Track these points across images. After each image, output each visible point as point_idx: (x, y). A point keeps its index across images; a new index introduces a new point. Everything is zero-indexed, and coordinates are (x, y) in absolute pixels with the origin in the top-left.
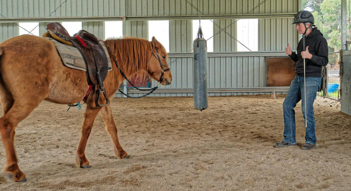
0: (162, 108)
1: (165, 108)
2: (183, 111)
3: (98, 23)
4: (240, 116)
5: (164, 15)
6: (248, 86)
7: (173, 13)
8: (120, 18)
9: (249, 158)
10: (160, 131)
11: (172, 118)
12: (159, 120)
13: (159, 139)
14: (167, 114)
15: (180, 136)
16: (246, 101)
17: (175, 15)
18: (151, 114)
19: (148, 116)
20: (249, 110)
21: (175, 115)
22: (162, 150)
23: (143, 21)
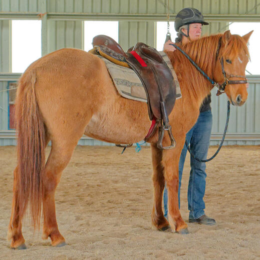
0: (104, 164)
1: (110, 164)
2: (139, 170)
4: (231, 179)
5: (110, 12)
6: (245, 131)
7: (125, 10)
8: (37, 15)
9: (243, 246)
10: (101, 201)
11: (121, 180)
12: (98, 184)
13: (99, 214)
14: (114, 174)
15: (133, 210)
16: (242, 154)
17: (129, 13)
18: (86, 174)
19: (81, 177)
20: (245, 170)
21: (125, 177)
22: (102, 233)
23: (75, 22)
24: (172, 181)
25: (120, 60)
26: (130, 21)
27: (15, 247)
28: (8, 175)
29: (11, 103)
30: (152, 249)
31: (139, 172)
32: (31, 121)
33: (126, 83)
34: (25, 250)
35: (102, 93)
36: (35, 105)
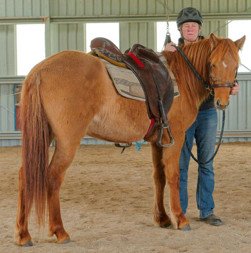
0: (107, 163)
1: (113, 162)
2: (142, 168)
3: (5, 27)
4: (234, 175)
5: (111, 14)
6: (246, 128)
7: (125, 11)
8: (40, 19)
9: (245, 243)
10: (104, 199)
11: (124, 178)
12: (102, 182)
13: (102, 212)
14: (116, 173)
15: (136, 207)
16: (243, 151)
17: (129, 14)
18: (90, 173)
19: (85, 176)
20: (247, 166)
21: (128, 175)
22: (104, 230)
23: (77, 24)
24: (173, 179)
25: (118, 61)
26: (131, 22)
27: (22, 243)
28: (15, 174)
29: (17, 104)
30: (154, 246)
31: (142, 170)
32: (36, 121)
33: (125, 82)
34: (31, 247)
35: (103, 94)
36: (40, 106)
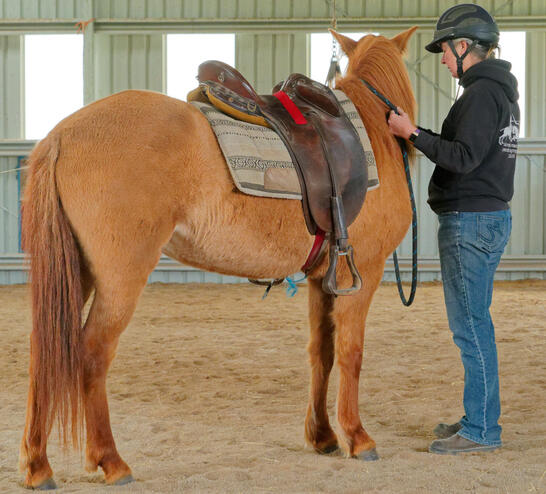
0: (207, 320)
1: (219, 320)
3: (3, 39)
5: (219, 16)
7: (247, 12)
8: (73, 24)
9: (488, 486)
10: (203, 394)
11: (240, 353)
12: (196, 359)
13: (198, 420)
14: (226, 340)
15: (266, 411)
17: (255, 17)
18: (171, 341)
19: (163, 346)
21: (250, 345)
22: (204, 458)
23: (148, 36)
24: (348, 355)
26: (258, 32)
27: (34, 484)
28: (18, 342)
31: (278, 336)
33: (255, 164)
34: (53, 491)
